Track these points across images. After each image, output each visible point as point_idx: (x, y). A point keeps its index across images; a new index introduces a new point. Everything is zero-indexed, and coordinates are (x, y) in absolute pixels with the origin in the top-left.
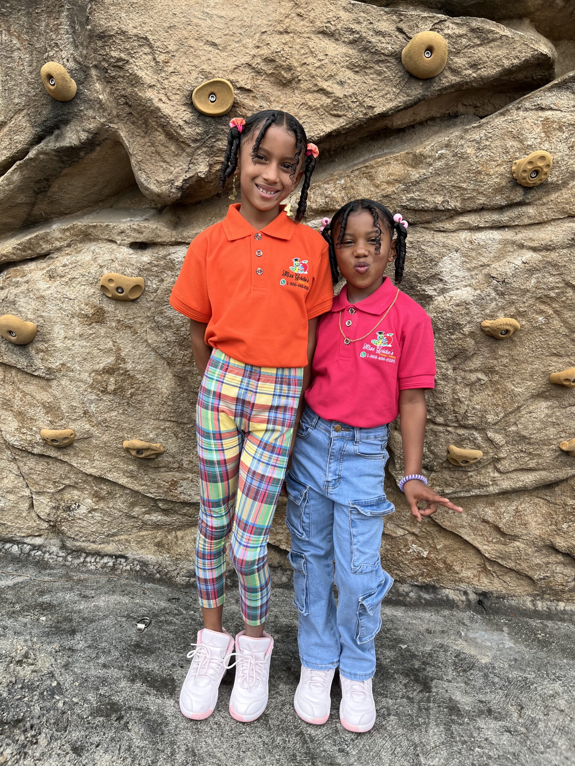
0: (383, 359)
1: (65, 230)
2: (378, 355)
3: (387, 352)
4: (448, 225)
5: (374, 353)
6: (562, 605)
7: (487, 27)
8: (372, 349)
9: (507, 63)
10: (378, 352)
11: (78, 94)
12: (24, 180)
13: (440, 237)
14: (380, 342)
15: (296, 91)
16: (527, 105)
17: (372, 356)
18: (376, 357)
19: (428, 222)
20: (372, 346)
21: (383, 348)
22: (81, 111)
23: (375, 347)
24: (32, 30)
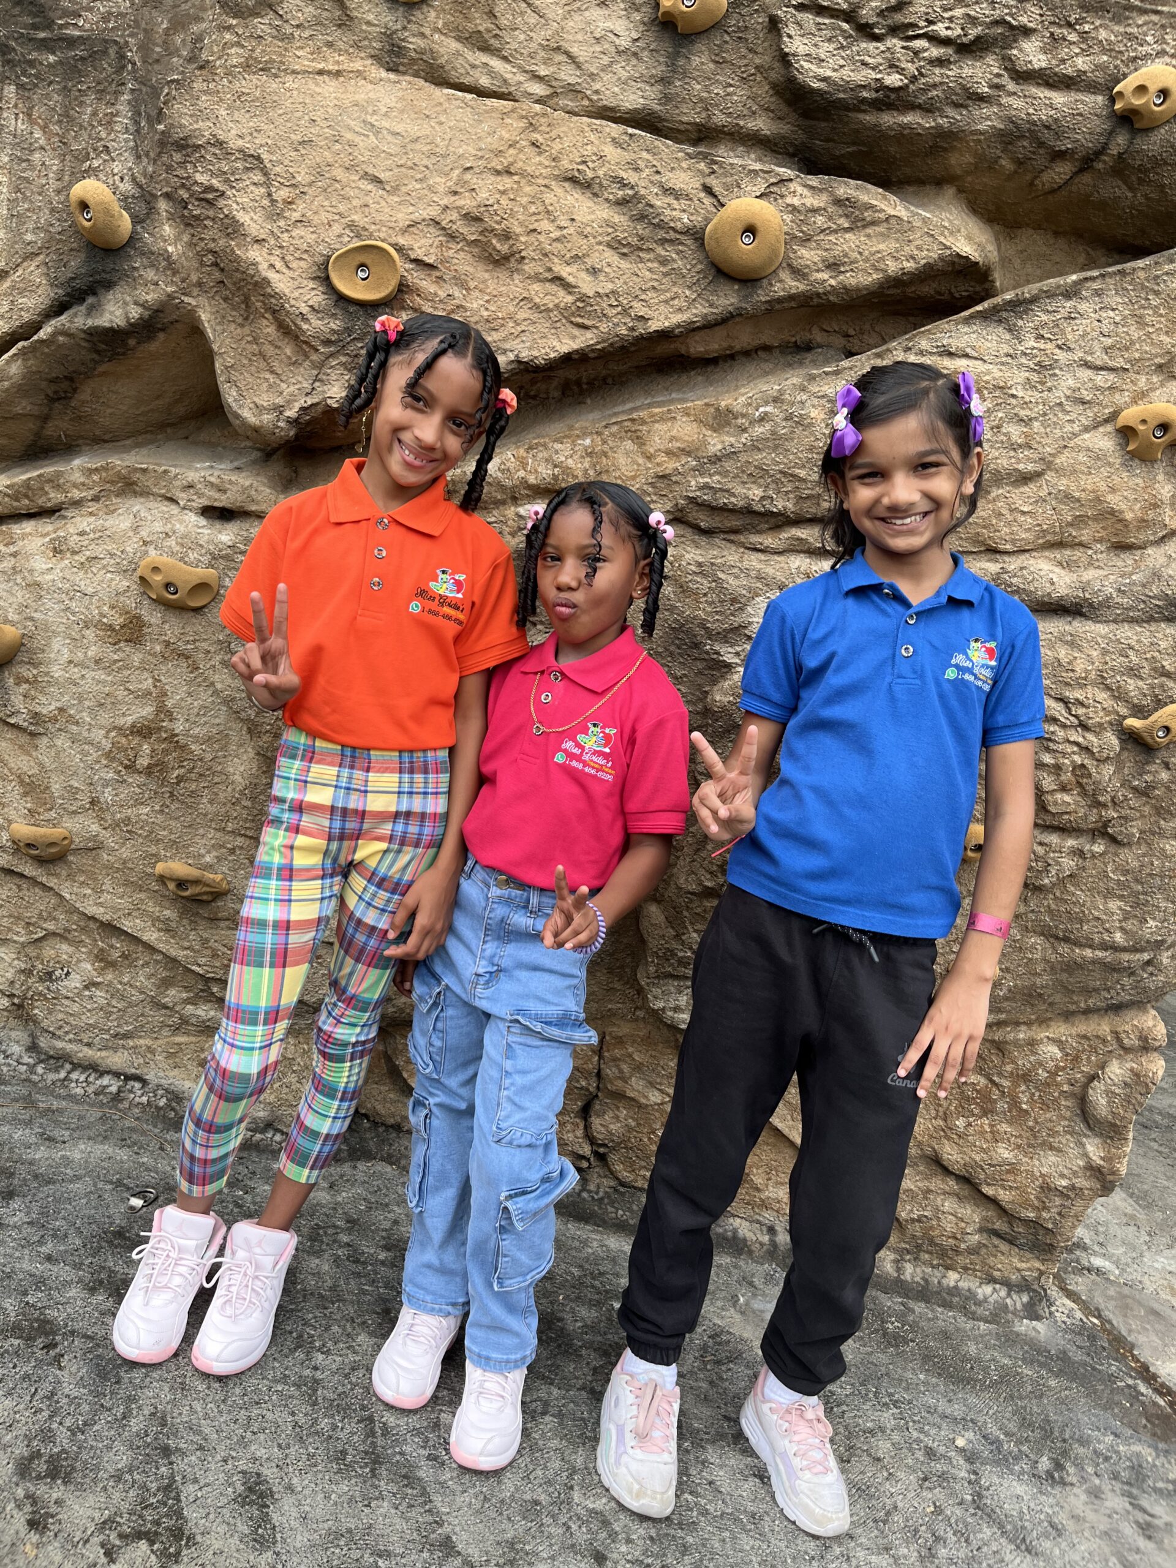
0: (593, 772)
1: (92, 471)
2: (585, 764)
3: (601, 761)
4: (768, 540)
5: (578, 758)
6: (952, 1277)
7: (864, 198)
8: (577, 751)
9: (892, 267)
10: (586, 757)
11: (133, 239)
12: (29, 375)
13: (754, 561)
14: (592, 740)
15: (516, 276)
16: (924, 344)
17: (574, 764)
18: (580, 766)
19: (736, 532)
20: (578, 745)
21: (595, 752)
22: (135, 269)
23: (582, 748)
24: (67, 118)
